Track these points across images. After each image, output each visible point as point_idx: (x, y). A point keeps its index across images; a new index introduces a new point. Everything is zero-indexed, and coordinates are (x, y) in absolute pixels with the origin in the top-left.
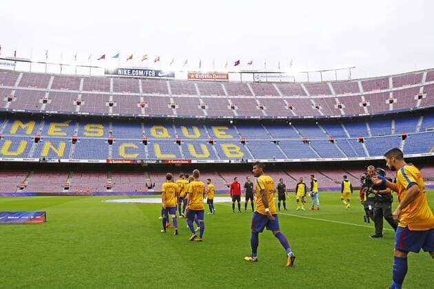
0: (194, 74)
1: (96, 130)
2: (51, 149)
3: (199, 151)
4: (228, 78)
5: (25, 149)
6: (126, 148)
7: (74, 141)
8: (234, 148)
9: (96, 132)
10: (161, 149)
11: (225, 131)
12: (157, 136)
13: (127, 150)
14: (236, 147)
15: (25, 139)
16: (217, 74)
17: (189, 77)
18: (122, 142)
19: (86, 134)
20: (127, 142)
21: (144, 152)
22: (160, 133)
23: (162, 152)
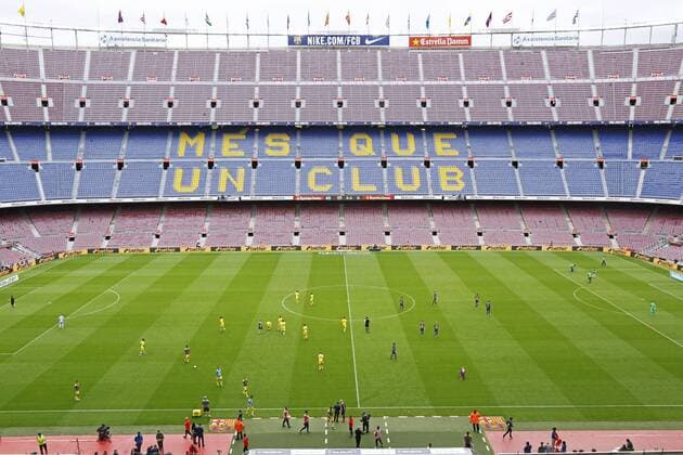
0: (419, 39)
1: (280, 144)
2: (228, 180)
3: (408, 179)
4: (470, 44)
5: (200, 181)
6: (317, 175)
7: (255, 164)
8: (455, 174)
9: (280, 148)
10: (360, 175)
11: (450, 140)
12: (357, 153)
13: (320, 179)
14: (459, 172)
15: (196, 164)
16: (454, 38)
17: (411, 44)
18: (311, 165)
19: (269, 152)
20: (319, 164)
21: (338, 180)
22: (362, 146)
23: (362, 182)
